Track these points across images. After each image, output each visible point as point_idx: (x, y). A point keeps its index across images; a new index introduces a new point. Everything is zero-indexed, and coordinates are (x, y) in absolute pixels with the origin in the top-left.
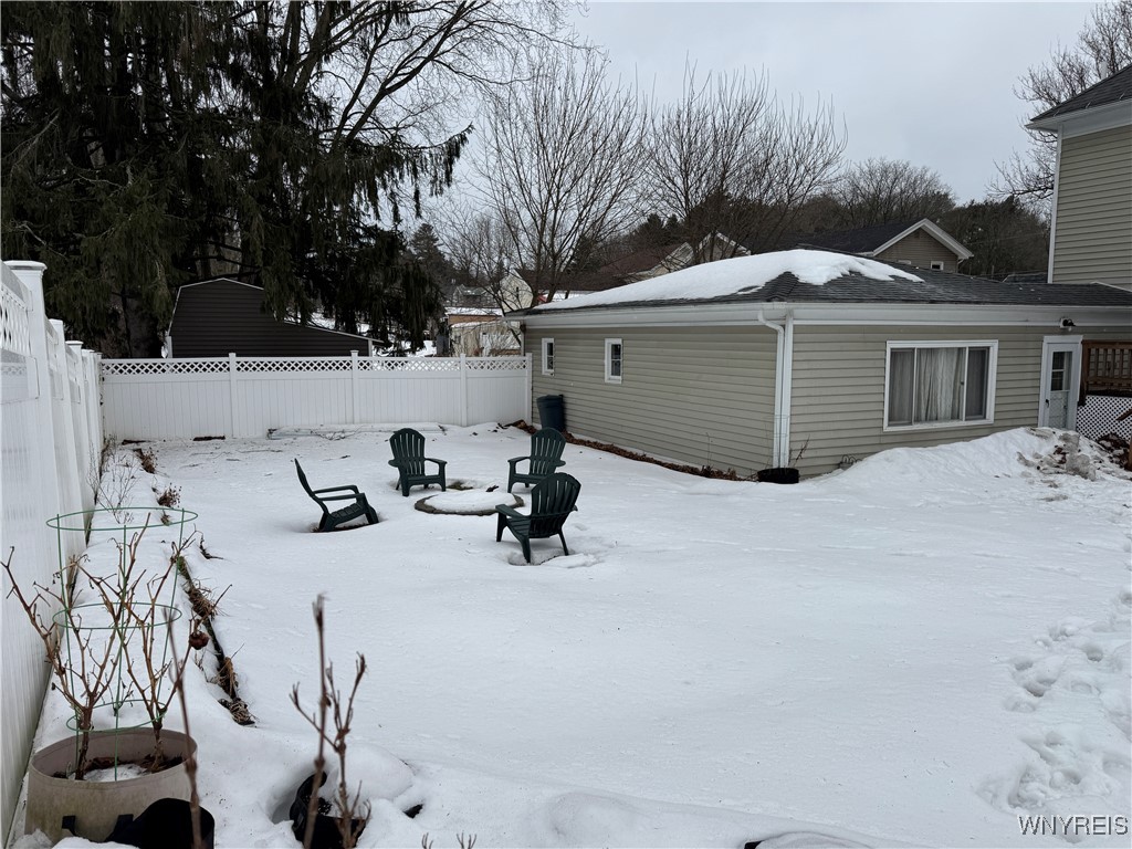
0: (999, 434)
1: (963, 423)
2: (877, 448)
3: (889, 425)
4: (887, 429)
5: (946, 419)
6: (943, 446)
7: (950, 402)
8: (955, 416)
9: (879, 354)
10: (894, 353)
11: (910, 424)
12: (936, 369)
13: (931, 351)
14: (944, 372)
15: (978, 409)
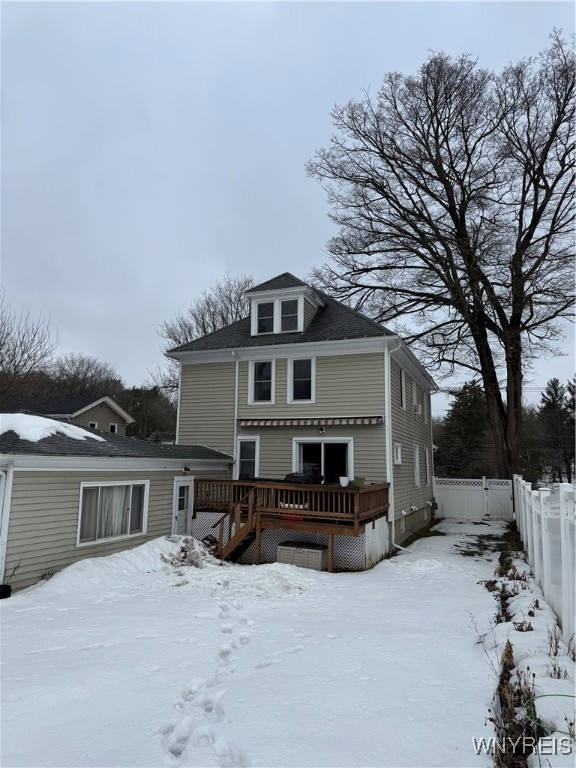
0: (149, 542)
1: (128, 536)
2: (72, 560)
3: (81, 542)
4: (79, 545)
5: (117, 535)
6: (115, 555)
7: (120, 523)
8: (123, 532)
9: (75, 492)
10: (86, 490)
11: (95, 540)
12: (112, 500)
13: (110, 488)
14: (117, 502)
15: (137, 526)
